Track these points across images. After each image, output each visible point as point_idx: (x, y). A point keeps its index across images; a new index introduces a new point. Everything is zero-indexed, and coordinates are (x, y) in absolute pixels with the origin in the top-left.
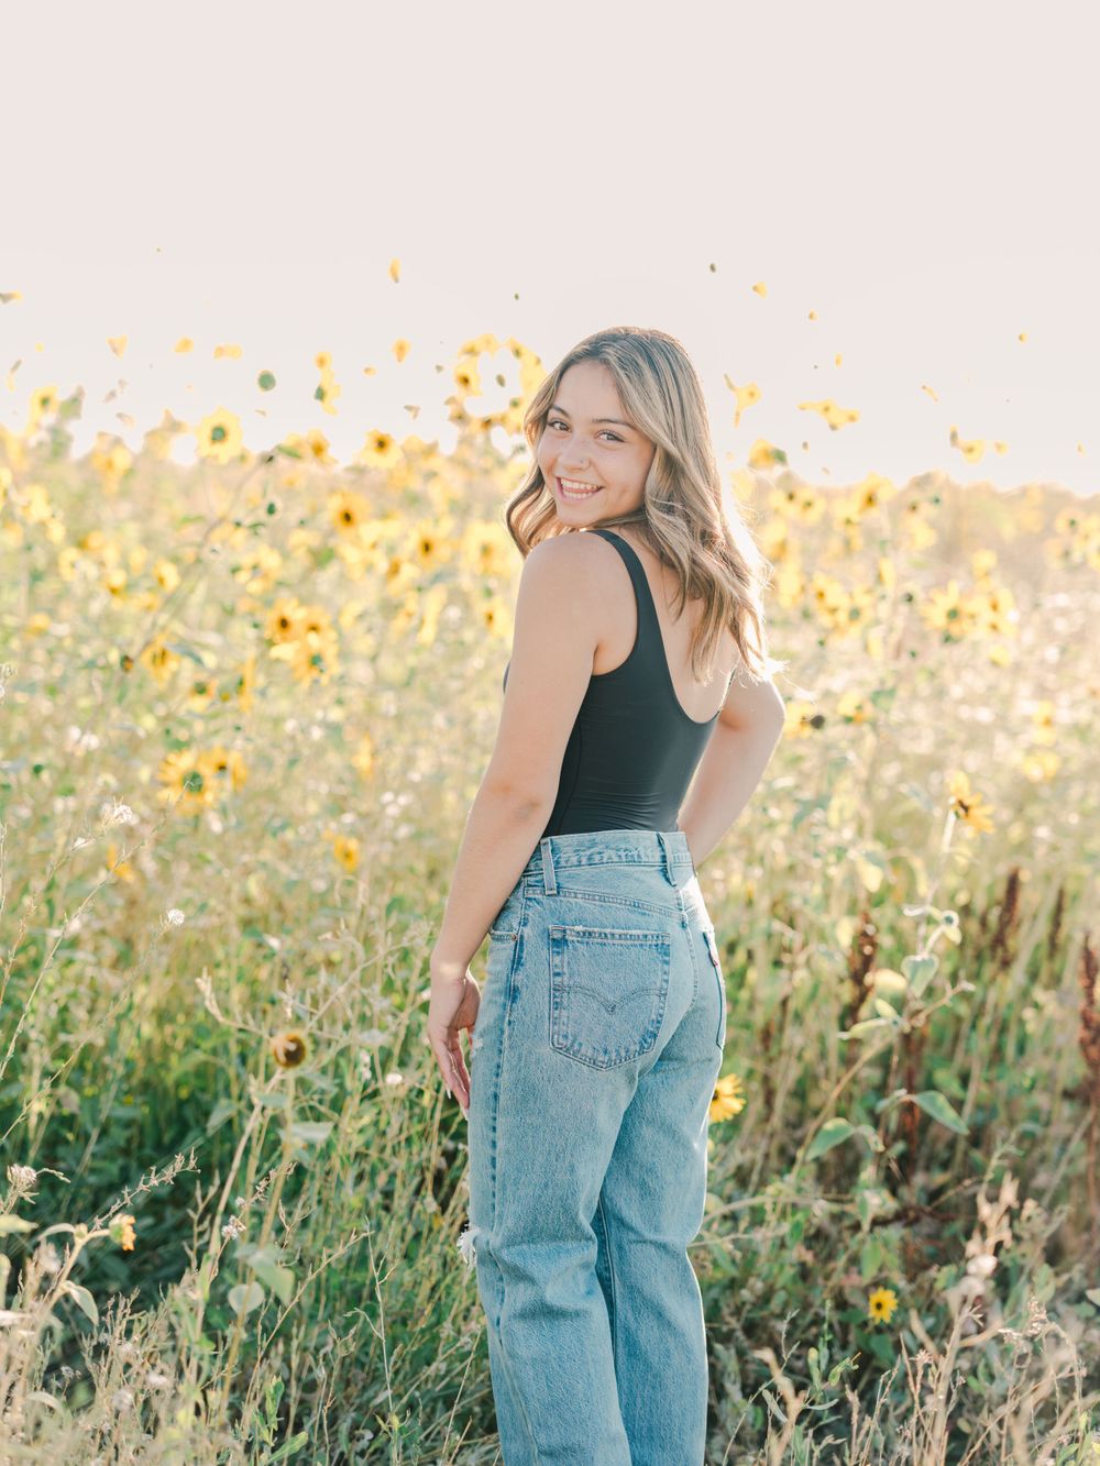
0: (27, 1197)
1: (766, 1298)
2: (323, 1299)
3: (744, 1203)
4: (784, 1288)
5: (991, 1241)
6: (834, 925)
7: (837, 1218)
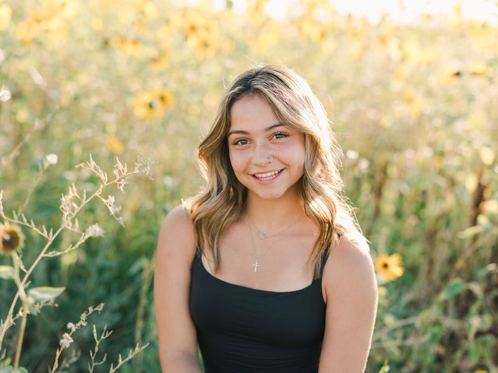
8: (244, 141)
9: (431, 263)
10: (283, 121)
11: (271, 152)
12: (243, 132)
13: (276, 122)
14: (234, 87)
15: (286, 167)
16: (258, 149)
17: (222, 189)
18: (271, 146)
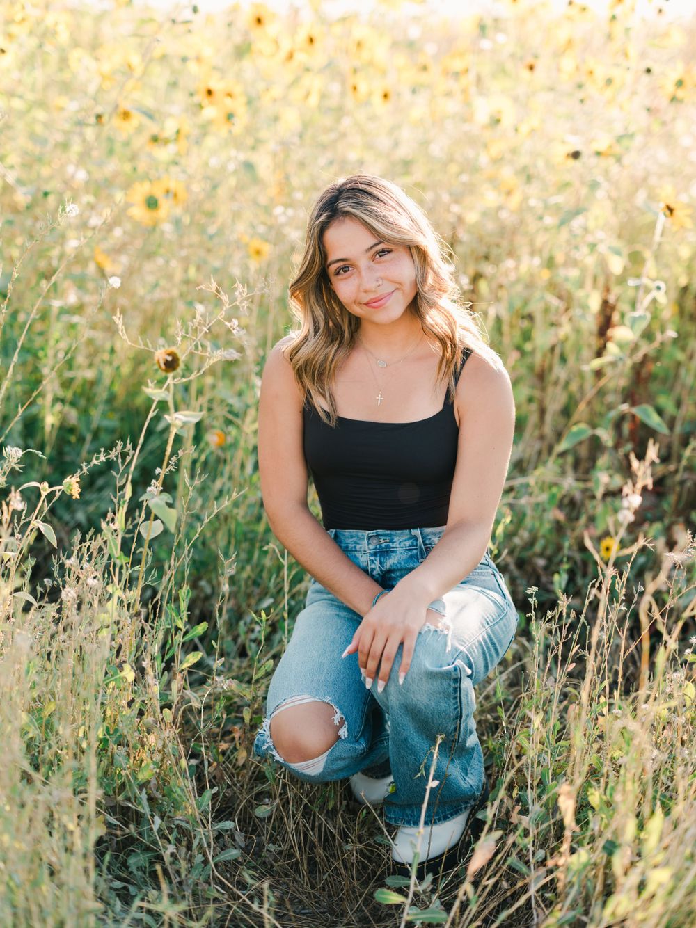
0: (17, 467)
1: (531, 543)
2: (233, 541)
3: (519, 481)
4: (544, 536)
5: (639, 485)
6: (587, 296)
7: (584, 491)
8: (345, 269)
9: (542, 412)
10: (381, 238)
11: (378, 275)
12: (342, 260)
13: (374, 241)
14: (318, 216)
15: (399, 286)
16: (363, 273)
17: (319, 329)
18: (377, 266)
